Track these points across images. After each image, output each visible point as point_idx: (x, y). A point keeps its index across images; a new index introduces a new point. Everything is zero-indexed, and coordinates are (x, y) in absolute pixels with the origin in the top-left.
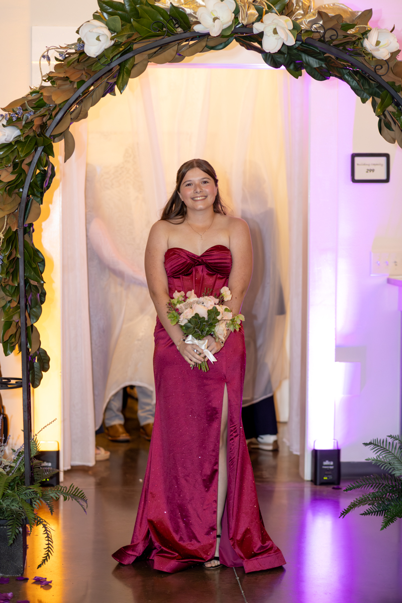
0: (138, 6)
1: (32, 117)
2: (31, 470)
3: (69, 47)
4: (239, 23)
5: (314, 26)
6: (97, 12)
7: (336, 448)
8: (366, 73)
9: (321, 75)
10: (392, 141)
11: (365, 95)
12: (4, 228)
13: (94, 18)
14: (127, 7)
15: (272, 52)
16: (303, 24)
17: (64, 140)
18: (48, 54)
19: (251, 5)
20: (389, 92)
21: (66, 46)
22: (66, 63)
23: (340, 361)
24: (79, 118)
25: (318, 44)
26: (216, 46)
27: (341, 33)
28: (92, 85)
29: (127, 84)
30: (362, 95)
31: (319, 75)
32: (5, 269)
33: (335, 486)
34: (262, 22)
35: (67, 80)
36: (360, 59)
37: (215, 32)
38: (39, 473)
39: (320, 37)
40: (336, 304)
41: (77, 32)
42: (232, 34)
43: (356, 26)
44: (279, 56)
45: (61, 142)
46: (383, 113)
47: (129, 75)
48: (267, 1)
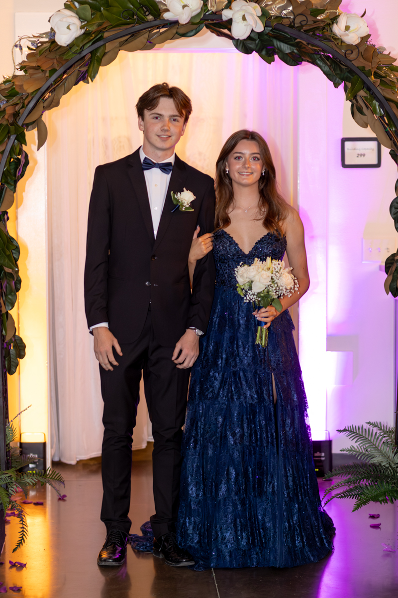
1: (5, 106)
2: (7, 456)
3: (40, 36)
4: (208, 11)
5: (284, 12)
6: (67, 2)
7: (328, 439)
8: (337, 58)
9: (293, 60)
10: (365, 125)
13: (65, 8)
15: (242, 38)
16: (273, 11)
17: (36, 128)
18: (21, 43)
20: (360, 77)
21: (37, 35)
22: (38, 53)
23: (331, 351)
24: (51, 106)
25: (288, 30)
26: (187, 33)
27: (310, 19)
28: (65, 72)
29: (97, 72)
30: (334, 80)
31: (291, 60)
34: (231, 9)
35: (39, 69)
36: (330, 44)
37: (184, 19)
38: (17, 460)
39: (290, 23)
40: (327, 292)
41: (49, 21)
42: (202, 21)
43: (326, 11)
44: (249, 42)
45: (34, 130)
46: (355, 97)
47: (100, 63)
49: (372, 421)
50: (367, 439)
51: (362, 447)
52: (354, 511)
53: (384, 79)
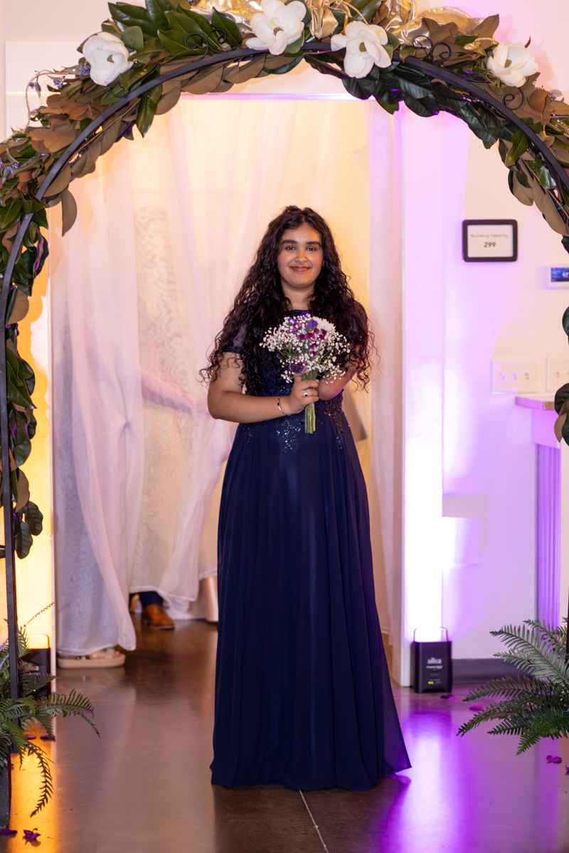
0: (166, 12)
1: (16, 172)
3: (67, 70)
4: (311, 36)
5: (418, 39)
6: (107, 21)
7: (445, 640)
8: (491, 106)
9: (427, 108)
10: (529, 202)
13: (104, 30)
14: (151, 14)
15: (358, 77)
16: (401, 38)
17: (60, 203)
18: (38, 81)
19: (328, 10)
20: (524, 133)
21: (60, 69)
22: (65, 95)
23: (450, 516)
24: (83, 172)
25: (424, 65)
26: (278, 69)
27: (455, 49)
29: (150, 123)
30: (484, 138)
31: (424, 109)
33: (445, 694)
34: (344, 34)
35: (66, 118)
36: (483, 86)
37: (277, 49)
39: (425, 55)
40: (443, 434)
41: (79, 50)
42: (301, 51)
43: (479, 39)
44: (367, 82)
45: (57, 206)
46: (517, 165)
47: (154, 110)
48: (351, 4)
49: (532, 619)
50: (529, 644)
53: (558, 137)
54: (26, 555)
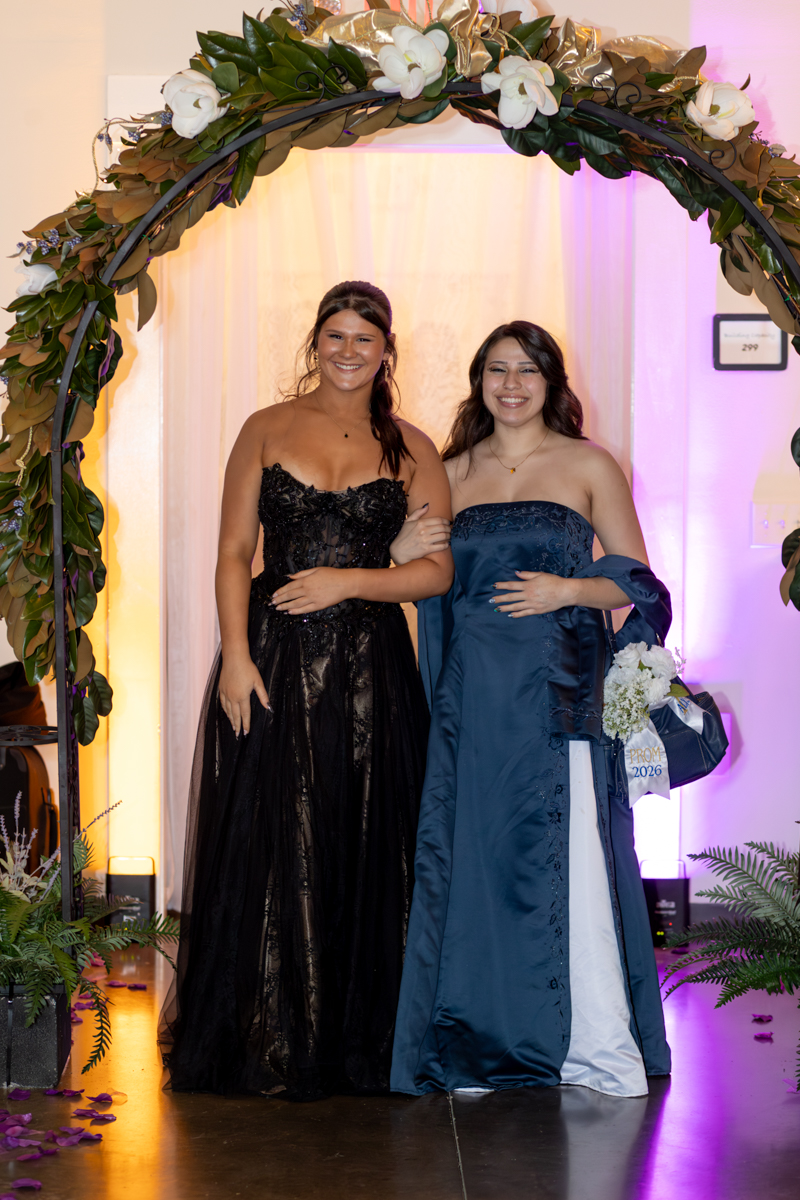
0: (270, 44)
1: (78, 248)
2: (74, 896)
3: (146, 119)
4: (456, 74)
5: (598, 79)
6: (196, 56)
7: (682, 876)
8: (696, 166)
9: (615, 168)
10: (746, 290)
11: (696, 205)
12: (27, 451)
13: (192, 68)
14: (252, 47)
15: (516, 127)
16: (576, 77)
17: (136, 290)
18: (109, 132)
19: (478, 40)
20: (736, 200)
21: (140, 117)
22: (141, 150)
24: (164, 248)
25: (604, 112)
26: (416, 116)
27: (646, 92)
28: (190, 186)
30: (690, 204)
31: (611, 169)
32: (28, 525)
33: (679, 950)
34: (498, 72)
35: (141, 180)
36: (682, 138)
37: (411, 89)
38: (94, 904)
39: (607, 99)
40: (683, 601)
41: (162, 92)
42: (444, 95)
43: (676, 79)
44: (532, 134)
45: (132, 293)
46: (728, 237)
47: (254, 170)
48: (509, 33)
49: (756, 841)
50: (745, 873)
51: (736, 889)
52: (718, 1006)
53: (781, 205)
54: (91, 741)
